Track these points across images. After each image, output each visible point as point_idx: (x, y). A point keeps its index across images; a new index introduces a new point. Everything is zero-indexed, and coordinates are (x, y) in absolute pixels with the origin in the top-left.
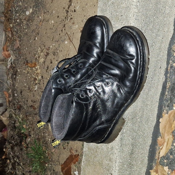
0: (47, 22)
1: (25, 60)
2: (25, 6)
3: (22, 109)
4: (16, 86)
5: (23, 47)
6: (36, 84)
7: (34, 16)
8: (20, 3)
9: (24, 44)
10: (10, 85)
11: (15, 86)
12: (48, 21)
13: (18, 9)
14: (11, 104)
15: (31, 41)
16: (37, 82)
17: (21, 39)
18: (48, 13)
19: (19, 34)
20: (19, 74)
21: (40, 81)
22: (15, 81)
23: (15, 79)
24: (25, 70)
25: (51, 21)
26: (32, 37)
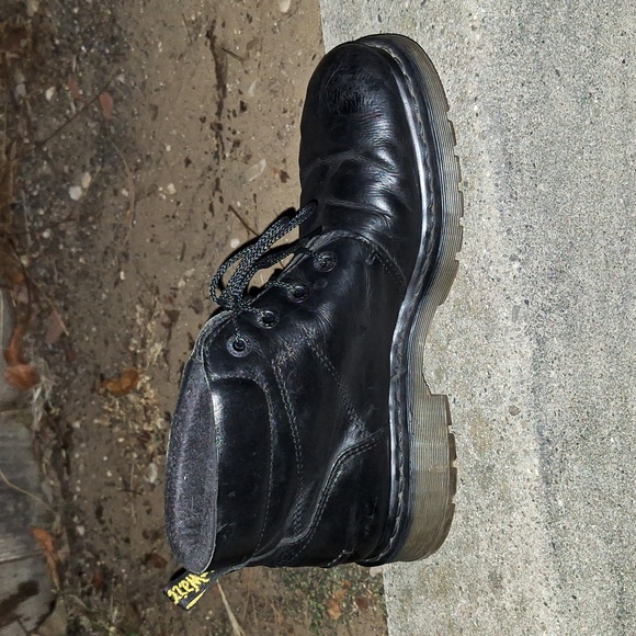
0: (149, 195)
1: (92, 377)
2: (64, 174)
3: (116, 584)
4: (75, 493)
5: (79, 326)
6: (151, 458)
7: (102, 197)
8: (44, 168)
9: (80, 315)
10: (55, 498)
11: (71, 495)
12: (153, 191)
13: (40, 192)
14: (68, 574)
15: (104, 296)
16: (151, 448)
17: (66, 299)
18: (147, 164)
19: (59, 284)
20: (81, 441)
21: (163, 437)
22: (69, 472)
23: (67, 464)
24: (98, 415)
25: (165, 187)
26: (108, 278)
